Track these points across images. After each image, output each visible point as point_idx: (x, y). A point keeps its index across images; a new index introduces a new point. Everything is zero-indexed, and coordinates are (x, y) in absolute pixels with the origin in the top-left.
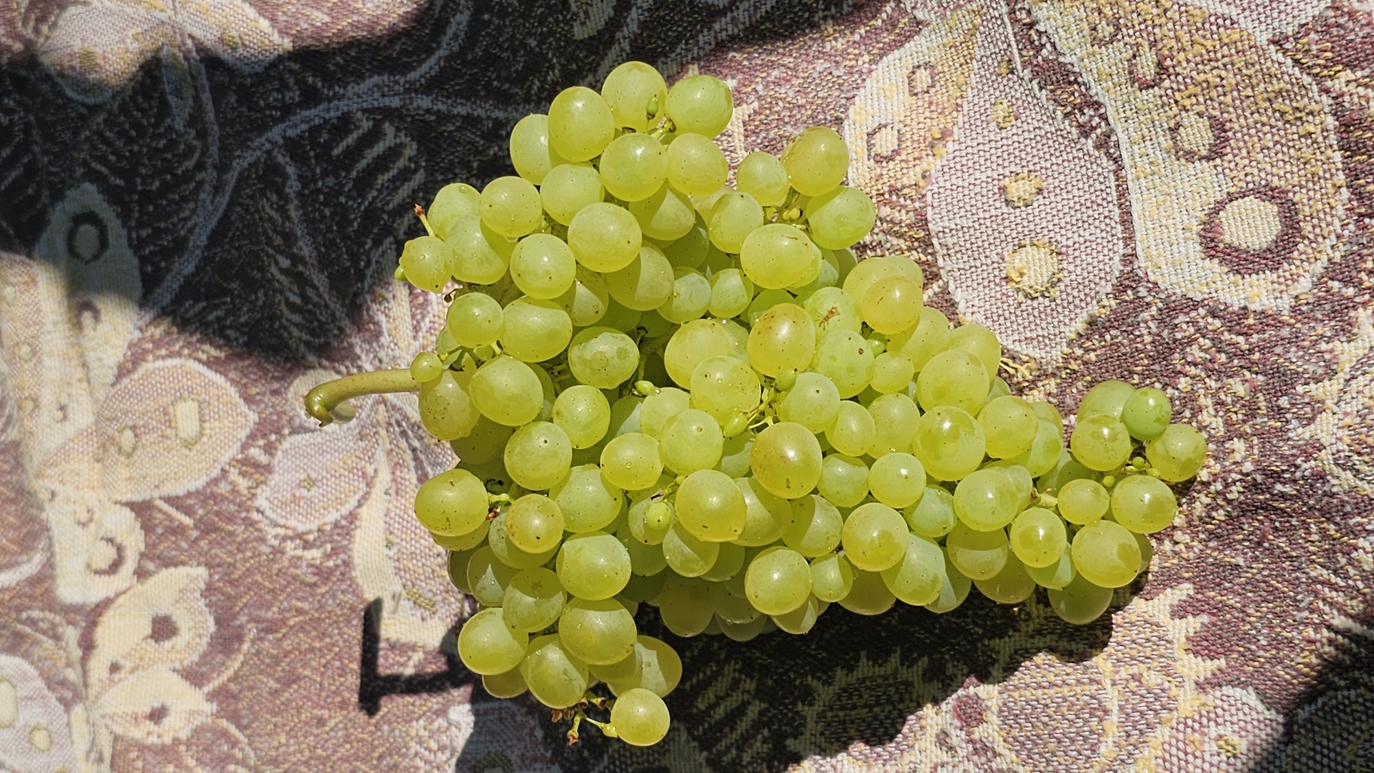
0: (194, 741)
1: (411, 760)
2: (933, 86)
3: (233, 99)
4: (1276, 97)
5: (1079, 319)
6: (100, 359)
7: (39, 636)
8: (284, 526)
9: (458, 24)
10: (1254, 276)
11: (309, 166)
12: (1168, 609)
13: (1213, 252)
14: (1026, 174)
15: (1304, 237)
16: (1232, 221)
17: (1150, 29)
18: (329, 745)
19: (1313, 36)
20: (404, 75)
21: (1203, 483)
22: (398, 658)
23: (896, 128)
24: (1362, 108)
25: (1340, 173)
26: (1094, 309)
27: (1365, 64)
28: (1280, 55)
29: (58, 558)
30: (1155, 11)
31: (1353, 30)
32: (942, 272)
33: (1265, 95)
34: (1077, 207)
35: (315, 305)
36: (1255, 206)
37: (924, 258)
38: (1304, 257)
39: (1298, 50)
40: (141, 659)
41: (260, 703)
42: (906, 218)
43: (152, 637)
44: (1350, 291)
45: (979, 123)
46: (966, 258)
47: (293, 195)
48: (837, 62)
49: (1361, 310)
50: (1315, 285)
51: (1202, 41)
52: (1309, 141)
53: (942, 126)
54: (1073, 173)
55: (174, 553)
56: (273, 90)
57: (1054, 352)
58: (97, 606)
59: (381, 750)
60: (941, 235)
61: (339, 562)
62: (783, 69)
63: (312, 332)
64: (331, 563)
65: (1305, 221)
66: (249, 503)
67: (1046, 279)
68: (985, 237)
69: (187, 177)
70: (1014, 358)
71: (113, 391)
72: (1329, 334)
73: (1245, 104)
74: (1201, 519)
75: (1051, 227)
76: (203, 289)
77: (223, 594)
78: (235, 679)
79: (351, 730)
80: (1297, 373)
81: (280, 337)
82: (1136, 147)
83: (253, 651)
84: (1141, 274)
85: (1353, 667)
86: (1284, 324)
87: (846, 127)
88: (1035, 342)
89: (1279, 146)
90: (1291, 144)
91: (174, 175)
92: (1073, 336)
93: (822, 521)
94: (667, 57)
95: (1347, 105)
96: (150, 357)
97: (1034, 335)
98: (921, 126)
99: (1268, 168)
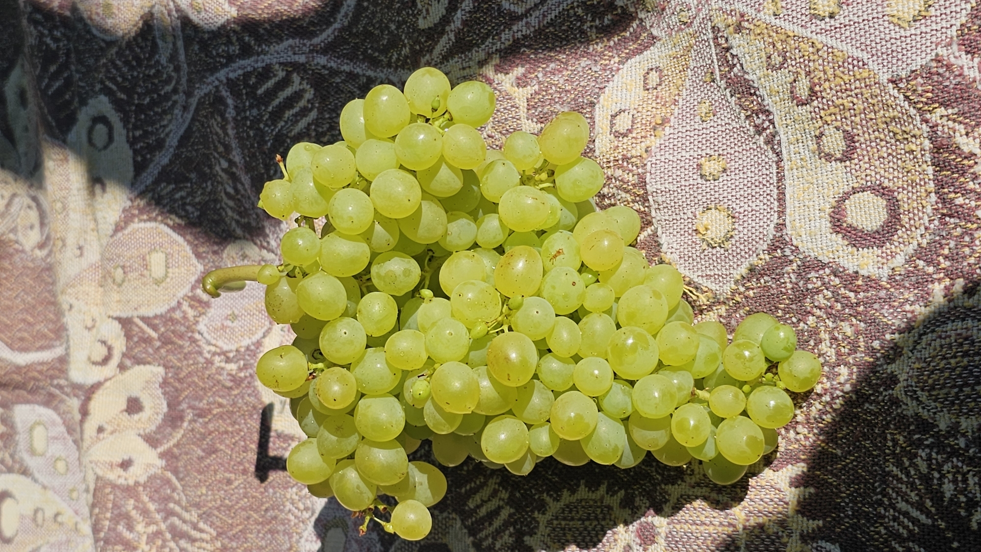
0: (149, 484)
1: (286, 514)
2: (660, 85)
3: (196, 47)
4: (891, 122)
5: (744, 266)
6: (104, 218)
7: (64, 397)
8: (215, 345)
9: (349, 6)
10: (865, 249)
11: (242, 100)
12: (788, 480)
13: (838, 229)
14: (716, 157)
15: (902, 226)
16: (853, 208)
17: (806, 62)
18: (234, 498)
19: (919, 80)
20: (310, 39)
21: (817, 394)
22: (282, 444)
23: (631, 113)
24: (950, 137)
25: (931, 182)
26: (754, 260)
27: (954, 104)
28: (896, 91)
29: (72, 349)
30: (811, 50)
31: (948, 78)
32: (654, 220)
33: (884, 119)
34: (749, 185)
35: (242, 196)
36: (870, 199)
37: (642, 209)
38: (901, 240)
39: (908, 89)
40: (118, 425)
41: (191, 464)
42: (632, 179)
43: (126, 411)
44: (931, 269)
45: (688, 115)
46: (670, 213)
47: (230, 119)
48: (596, 61)
49: (936, 284)
50: (907, 262)
51: (842, 75)
52: (912, 157)
53: (663, 115)
54: (749, 160)
55: (144, 355)
56: (222, 44)
57: (725, 287)
58: (92, 386)
59: (267, 505)
60: (654, 194)
61: (248, 374)
62: (558, 63)
63: (240, 214)
64: (242, 375)
65: (904, 214)
66: (194, 327)
67: (723, 235)
68: (684, 199)
69: (167, 97)
70: (697, 288)
71: (111, 241)
72: (912, 299)
73: (869, 124)
74: (815, 419)
75: (730, 198)
76: (173, 176)
77: (173, 387)
78: (177, 445)
79: (249, 490)
80: (887, 325)
81: (220, 215)
82: (792, 147)
83: (189, 428)
84: (788, 239)
85: (908, 539)
86: (882, 287)
87: (597, 109)
88: (713, 279)
89: (891, 157)
90: (899, 156)
91: (159, 95)
92: (739, 277)
93: (538, 400)
94: (479, 47)
95: (939, 133)
96: (136, 220)
97: (712, 274)
98: (649, 113)
99: (882, 172)
